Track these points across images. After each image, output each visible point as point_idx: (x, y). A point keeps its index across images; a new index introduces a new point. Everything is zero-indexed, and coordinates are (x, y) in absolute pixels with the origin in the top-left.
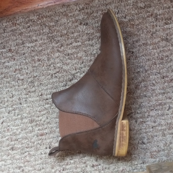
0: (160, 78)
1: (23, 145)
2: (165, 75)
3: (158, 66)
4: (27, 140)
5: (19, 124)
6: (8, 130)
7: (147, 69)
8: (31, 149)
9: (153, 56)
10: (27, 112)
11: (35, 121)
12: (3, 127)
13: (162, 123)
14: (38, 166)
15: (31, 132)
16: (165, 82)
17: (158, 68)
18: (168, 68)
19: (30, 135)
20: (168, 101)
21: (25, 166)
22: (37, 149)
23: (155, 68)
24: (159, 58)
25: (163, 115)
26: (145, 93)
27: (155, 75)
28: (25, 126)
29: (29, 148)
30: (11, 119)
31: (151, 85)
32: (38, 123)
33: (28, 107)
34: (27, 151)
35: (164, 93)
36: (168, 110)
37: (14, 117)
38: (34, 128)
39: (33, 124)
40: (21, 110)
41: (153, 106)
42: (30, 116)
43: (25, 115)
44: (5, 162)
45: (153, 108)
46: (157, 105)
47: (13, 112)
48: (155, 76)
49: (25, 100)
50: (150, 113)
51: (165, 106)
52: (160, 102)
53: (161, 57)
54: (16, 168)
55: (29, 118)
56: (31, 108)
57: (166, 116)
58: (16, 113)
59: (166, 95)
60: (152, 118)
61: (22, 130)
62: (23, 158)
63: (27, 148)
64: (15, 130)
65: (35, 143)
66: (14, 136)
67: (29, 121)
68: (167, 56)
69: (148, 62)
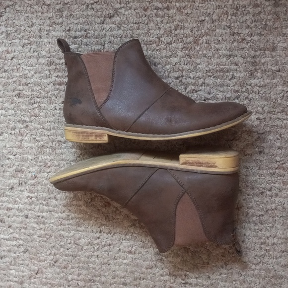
0: (229, 34)
1: (33, 93)
2: (236, 31)
3: (230, 17)
4: (40, 87)
5: (34, 64)
6: (18, 69)
7: (214, 19)
8: (42, 100)
9: (226, 3)
10: (47, 49)
11: (54, 64)
12: (12, 65)
13: (218, 96)
14: (49, 124)
15: (47, 77)
16: (234, 41)
17: (229, 20)
18: (242, 23)
19: (45, 81)
20: (233, 67)
21: (31, 122)
22: (51, 102)
23: (225, 19)
24: (233, 6)
25: (222, 85)
26: (205, 52)
27: (223, 28)
28: (40, 68)
29: (40, 99)
30: (24, 55)
31: (215, 43)
32: (58, 67)
33: (49, 43)
34: (37, 102)
35: (230, 56)
36: (230, 80)
37: (29, 54)
38: (52, 73)
39: (50, 68)
40: (39, 45)
41: (211, 71)
42: (49, 55)
43: (44, 53)
44: (6, 112)
45: (211, 74)
46: (217, 71)
47: (29, 46)
48: (223, 31)
49: (47, 33)
50: (206, 80)
51: (228, 74)
52: (221, 67)
53: (235, 6)
54: (19, 121)
55: (48, 58)
56: (52, 46)
57: (225, 88)
58: (32, 49)
59: (231, 59)
60: (208, 87)
61: (35, 73)
62: (30, 111)
63: (37, 97)
64: (27, 71)
65: (50, 93)
66: (25, 78)
67: (47, 62)
68: (245, 7)
69: (217, 10)
